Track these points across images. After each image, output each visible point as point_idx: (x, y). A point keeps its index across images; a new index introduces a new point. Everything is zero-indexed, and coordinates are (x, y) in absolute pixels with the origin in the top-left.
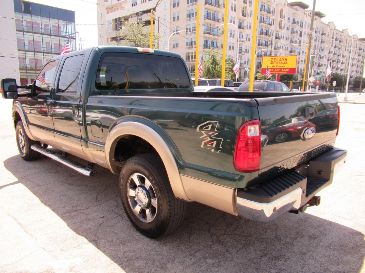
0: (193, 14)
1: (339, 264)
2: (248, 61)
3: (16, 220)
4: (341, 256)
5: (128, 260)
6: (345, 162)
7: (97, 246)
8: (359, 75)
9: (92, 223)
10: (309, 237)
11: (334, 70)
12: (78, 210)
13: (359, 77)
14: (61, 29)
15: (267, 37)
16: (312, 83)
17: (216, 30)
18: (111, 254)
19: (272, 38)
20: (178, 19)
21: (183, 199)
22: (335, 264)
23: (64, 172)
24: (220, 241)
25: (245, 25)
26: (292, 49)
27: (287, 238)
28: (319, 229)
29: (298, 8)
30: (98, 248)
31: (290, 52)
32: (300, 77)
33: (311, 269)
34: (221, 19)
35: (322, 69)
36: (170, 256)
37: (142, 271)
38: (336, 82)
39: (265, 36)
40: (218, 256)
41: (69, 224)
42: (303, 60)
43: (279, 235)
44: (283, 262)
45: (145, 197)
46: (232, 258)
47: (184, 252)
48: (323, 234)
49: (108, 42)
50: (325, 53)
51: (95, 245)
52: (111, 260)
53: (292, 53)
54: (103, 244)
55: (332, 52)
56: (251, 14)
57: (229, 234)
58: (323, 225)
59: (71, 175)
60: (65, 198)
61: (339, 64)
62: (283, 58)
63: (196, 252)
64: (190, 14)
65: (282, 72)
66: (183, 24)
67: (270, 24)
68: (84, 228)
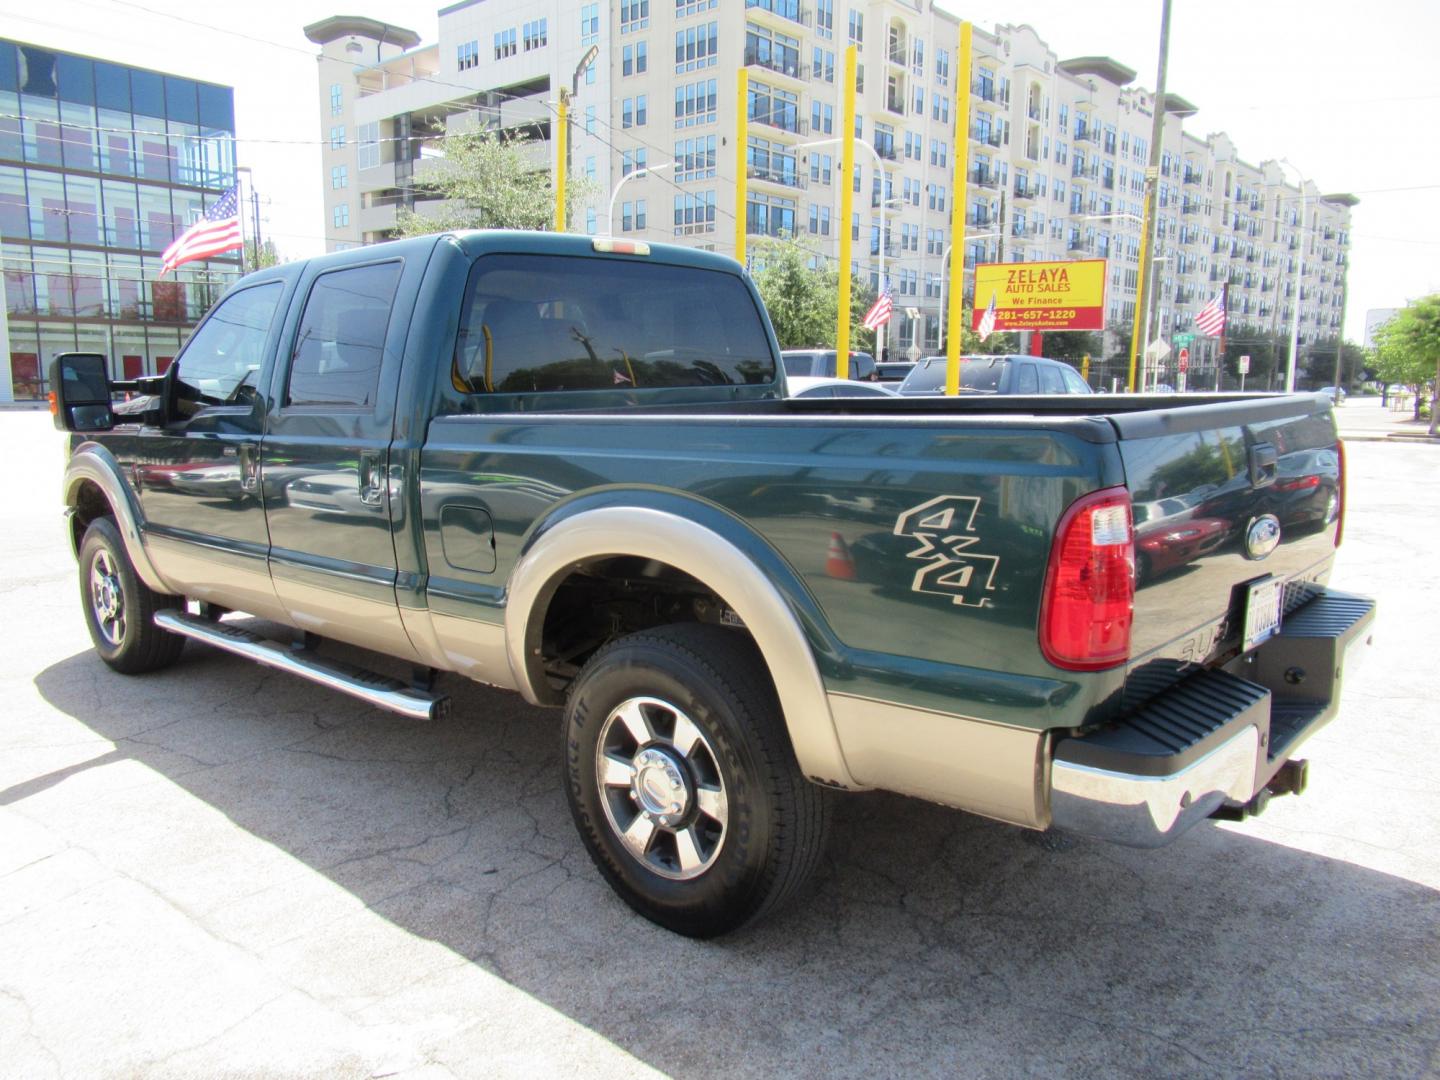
0: (700, 100)
1: (1383, 999)
2: (913, 281)
3: (157, 891)
4: (1386, 972)
5: (631, 1017)
6: (1369, 642)
7: (502, 972)
8: (1326, 331)
9: (457, 893)
10: (1261, 912)
11: (1234, 312)
12: (389, 850)
13: (1328, 340)
14: (176, 155)
15: (985, 189)
16: (1160, 363)
17: (788, 163)
18: (563, 1000)
19: (1003, 193)
20: (641, 120)
21: (834, 783)
22: (1372, 999)
23: (291, 712)
24: (949, 940)
25: (899, 143)
26: (1078, 234)
27: (1187, 919)
28: (1291, 883)
29: (1097, 80)
30: (510, 982)
31: (1071, 246)
32: (1112, 341)
33: (1291, 1020)
34: (807, 121)
35: (1191, 310)
36: (781, 994)
37: (694, 1051)
38: (1248, 358)
39: (976, 186)
40: (957, 988)
41: (372, 902)
42: (1119, 278)
43: (1154, 908)
44: (1189, 998)
45: (678, 783)
46: (1009, 994)
47: (829, 982)
48: (1309, 900)
49: (363, 207)
50: (1202, 251)
51: (494, 969)
52: (568, 1019)
53: (1078, 252)
54: (524, 966)
55: (1225, 247)
56: (920, 104)
57: (975, 911)
58: (1300, 870)
59: (323, 724)
60: (324, 807)
61: (1253, 293)
62: (1051, 271)
63: (873, 981)
64: (690, 102)
65: (1050, 324)
66: (663, 137)
67: (995, 139)
68: (435, 913)
